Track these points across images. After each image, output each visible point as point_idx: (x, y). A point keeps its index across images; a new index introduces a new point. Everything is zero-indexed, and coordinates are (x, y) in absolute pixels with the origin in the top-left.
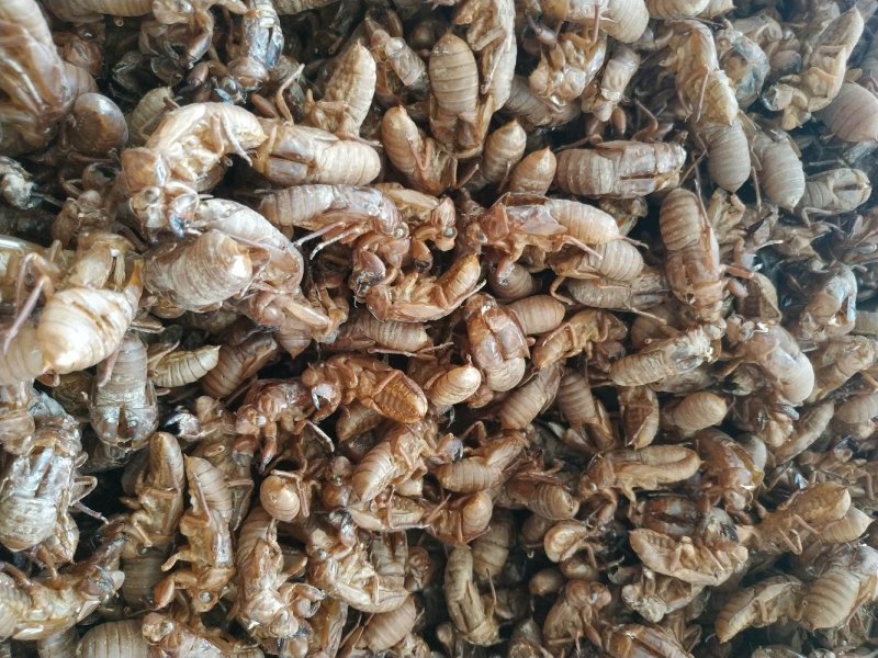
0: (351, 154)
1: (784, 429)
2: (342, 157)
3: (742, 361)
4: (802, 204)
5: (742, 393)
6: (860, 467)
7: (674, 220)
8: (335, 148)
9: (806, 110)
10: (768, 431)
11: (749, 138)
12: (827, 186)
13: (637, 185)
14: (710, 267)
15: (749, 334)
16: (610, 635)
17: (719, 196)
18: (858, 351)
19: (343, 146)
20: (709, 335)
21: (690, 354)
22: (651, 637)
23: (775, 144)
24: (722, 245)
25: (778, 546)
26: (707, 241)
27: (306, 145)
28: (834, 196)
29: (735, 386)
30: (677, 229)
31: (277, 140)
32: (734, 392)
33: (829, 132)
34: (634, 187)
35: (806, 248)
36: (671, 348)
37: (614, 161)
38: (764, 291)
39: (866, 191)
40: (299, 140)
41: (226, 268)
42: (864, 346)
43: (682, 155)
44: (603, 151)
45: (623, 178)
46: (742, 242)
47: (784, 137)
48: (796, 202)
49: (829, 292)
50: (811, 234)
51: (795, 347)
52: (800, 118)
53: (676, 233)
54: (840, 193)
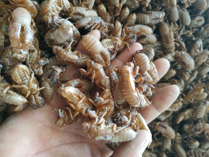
1: (188, 76)
3: (178, 61)
4: (190, 25)
5: (179, 68)
6: (204, 84)
9: (190, 3)
10: (185, 77)
11: (178, 10)
12: (195, 21)
15: (180, 55)
16: (153, 124)
17: (172, 23)
18: (203, 58)
20: (172, 55)
22: (162, 124)
23: (183, 11)
24: (174, 35)
25: (188, 102)
28: (197, 23)
29: (177, 67)
30: (164, 31)
33: (195, 8)
34: (154, 22)
35: (191, 35)
39: (203, 21)
42: (204, 56)
44: (147, 14)
45: (152, 20)
46: (178, 34)
47: (185, 9)
50: (192, 32)
51: (190, 57)
52: (189, 5)
54: (198, 22)
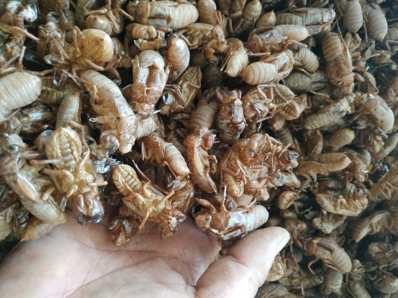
1: (380, 144)
3: (361, 113)
5: (362, 128)
10: (373, 146)
11: (362, 7)
12: (397, 29)
13: (314, 29)
15: (365, 100)
16: (305, 243)
17: (349, 35)
20: (348, 101)
21: (341, 110)
22: (325, 241)
23: (374, 10)
24: (353, 58)
25: (379, 198)
29: (358, 125)
30: (331, 50)
32: (358, 128)
34: (312, 29)
35: (388, 59)
36: (332, 109)
37: (303, 17)
43: (334, 15)
44: (298, 13)
45: (307, 25)
46: (360, 57)
47: (377, 6)
48: (384, 37)
50: (390, 53)
51: (386, 105)
53: (331, 52)
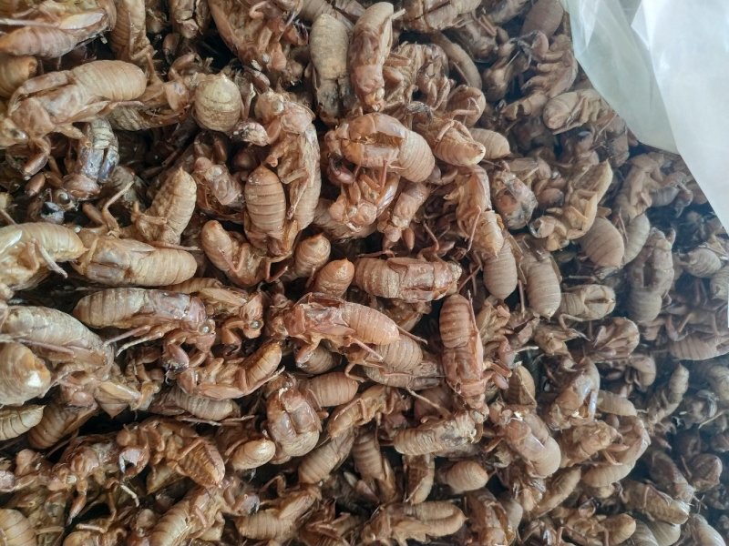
0: (167, 262)
1: (535, 495)
2: (157, 265)
3: (502, 440)
4: (559, 312)
5: (501, 465)
6: (600, 522)
7: (449, 322)
8: (151, 258)
9: (565, 238)
10: (522, 498)
12: (580, 298)
14: (474, 368)
15: (507, 420)
17: (489, 303)
18: (599, 435)
19: (159, 256)
20: (474, 420)
21: (456, 436)
23: (539, 264)
26: (474, 344)
27: (123, 256)
28: (587, 309)
29: (497, 459)
30: (451, 331)
31: (97, 251)
32: (496, 464)
33: (584, 254)
34: (415, 296)
35: (561, 348)
36: (441, 430)
37: (400, 274)
38: (523, 383)
39: (610, 306)
40: (117, 253)
41: (22, 381)
42: (603, 430)
44: (392, 266)
45: (406, 289)
46: (507, 341)
47: (547, 258)
48: (552, 313)
49: (575, 389)
50: (564, 337)
51: (545, 433)
52: (561, 243)
53: (450, 334)
54: (591, 304)
